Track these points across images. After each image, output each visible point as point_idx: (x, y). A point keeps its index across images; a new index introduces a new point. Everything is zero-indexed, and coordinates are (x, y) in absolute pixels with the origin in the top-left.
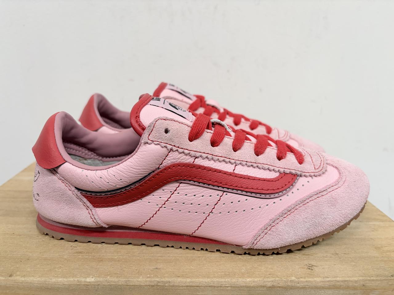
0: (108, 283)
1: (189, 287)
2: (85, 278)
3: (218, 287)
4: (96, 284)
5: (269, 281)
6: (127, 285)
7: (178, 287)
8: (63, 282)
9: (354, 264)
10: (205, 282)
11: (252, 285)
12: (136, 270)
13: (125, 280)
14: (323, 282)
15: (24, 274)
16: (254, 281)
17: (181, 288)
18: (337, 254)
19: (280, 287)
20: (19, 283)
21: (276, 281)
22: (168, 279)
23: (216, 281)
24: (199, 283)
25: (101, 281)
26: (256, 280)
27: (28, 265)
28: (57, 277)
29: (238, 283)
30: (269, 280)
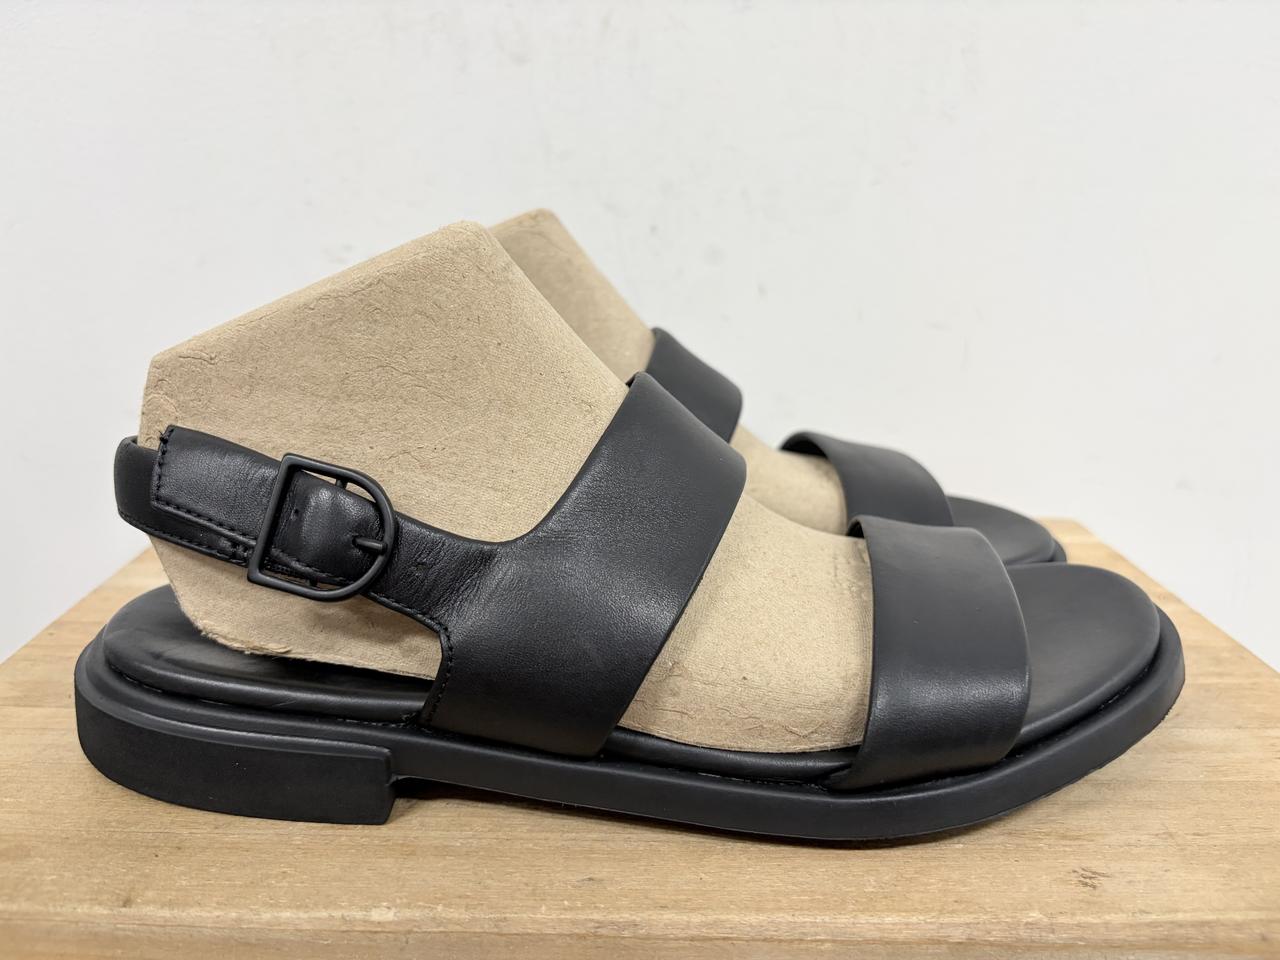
0: (439, 926)
1: (698, 940)
2: (367, 909)
3: (792, 941)
4: (401, 929)
5: (957, 925)
6: (502, 935)
7: (666, 939)
8: (297, 922)
9: (1227, 866)
10: (751, 926)
11: (901, 937)
12: (527, 884)
13: (492, 916)
14: (1131, 926)
15: (169, 897)
16: (907, 924)
17: (673, 944)
18: (1171, 835)
19: (991, 944)
20: (154, 928)
21: (978, 923)
22: (631, 915)
23: (783, 920)
24: (731, 928)
25: (415, 921)
26: (914, 919)
27: (182, 868)
28: (275, 906)
29: (855, 930)
30: (956, 920)
